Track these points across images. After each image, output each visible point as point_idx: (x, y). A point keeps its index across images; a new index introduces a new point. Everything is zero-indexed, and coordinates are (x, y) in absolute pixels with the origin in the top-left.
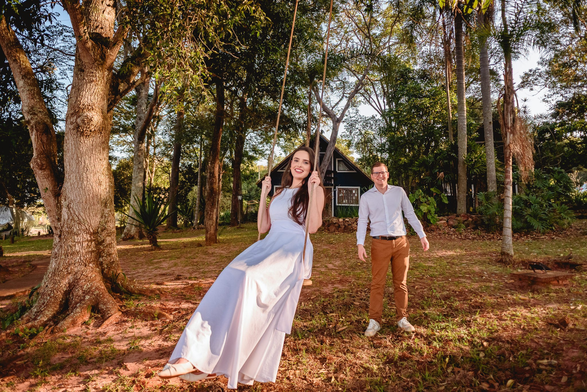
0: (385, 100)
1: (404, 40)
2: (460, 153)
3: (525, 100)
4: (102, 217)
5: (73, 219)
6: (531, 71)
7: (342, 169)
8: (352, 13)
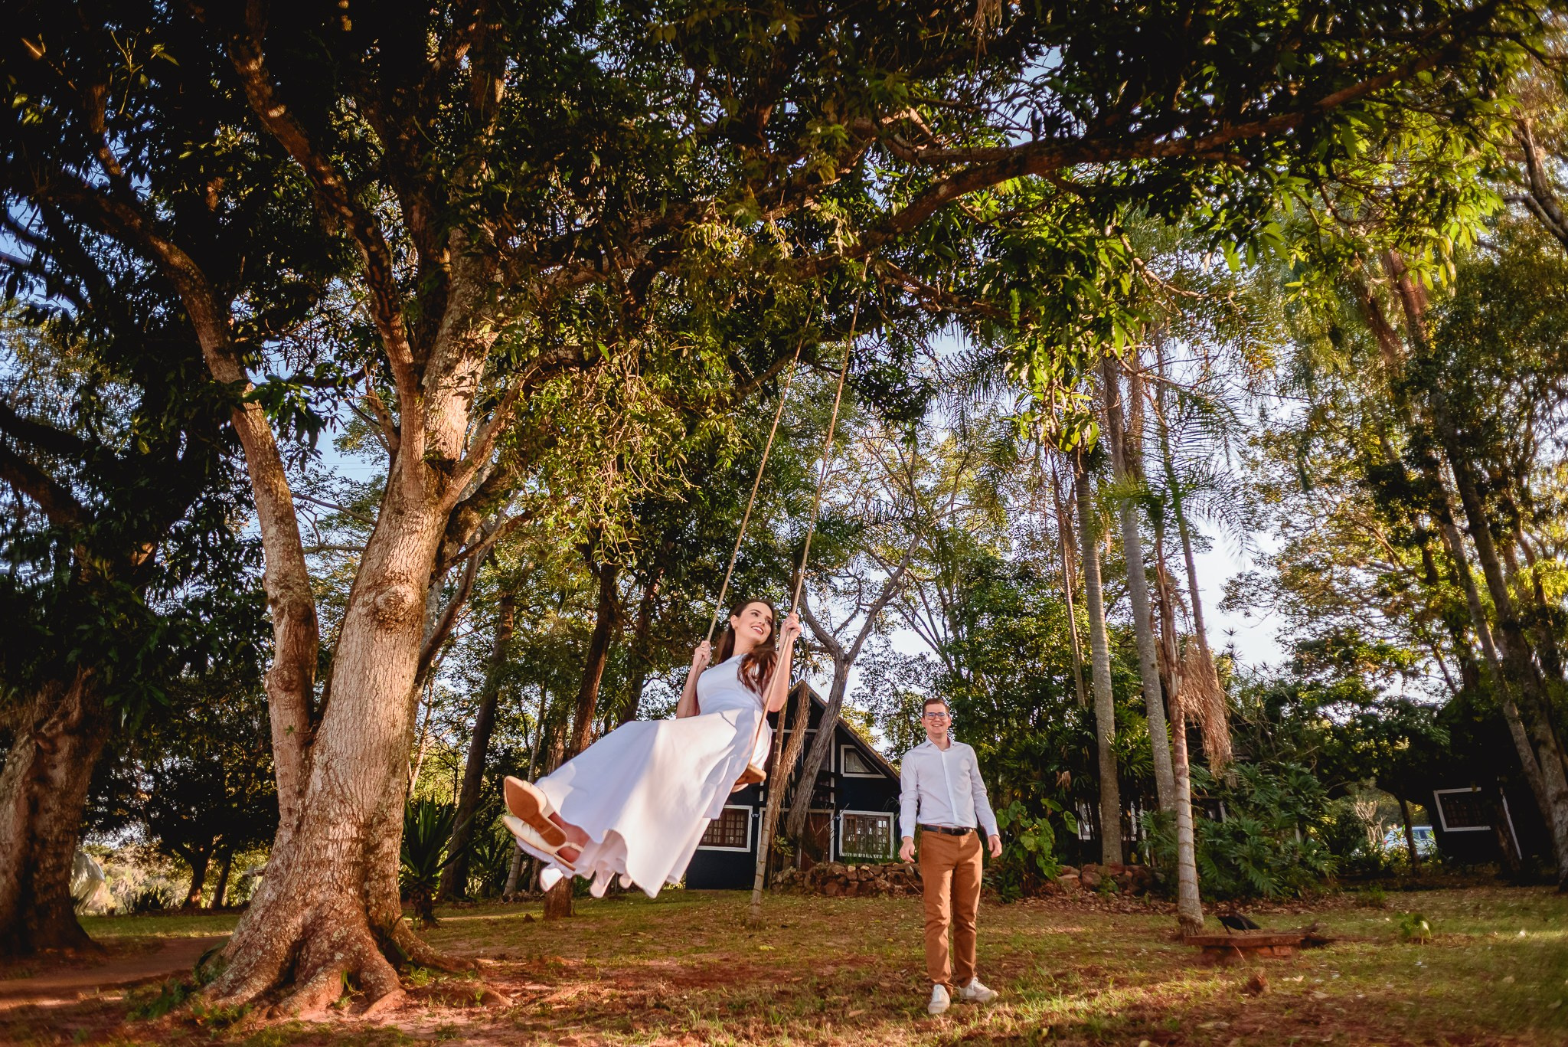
0: (947, 623)
1: (981, 500)
2: (1100, 731)
3: (1231, 633)
4: (384, 794)
5: (331, 792)
6: (1240, 576)
7: (854, 770)
8: (877, 444)
